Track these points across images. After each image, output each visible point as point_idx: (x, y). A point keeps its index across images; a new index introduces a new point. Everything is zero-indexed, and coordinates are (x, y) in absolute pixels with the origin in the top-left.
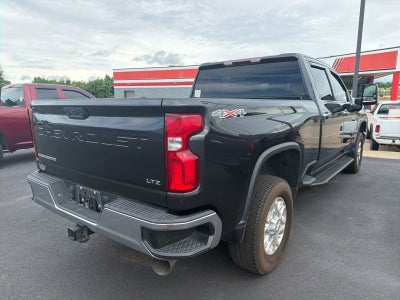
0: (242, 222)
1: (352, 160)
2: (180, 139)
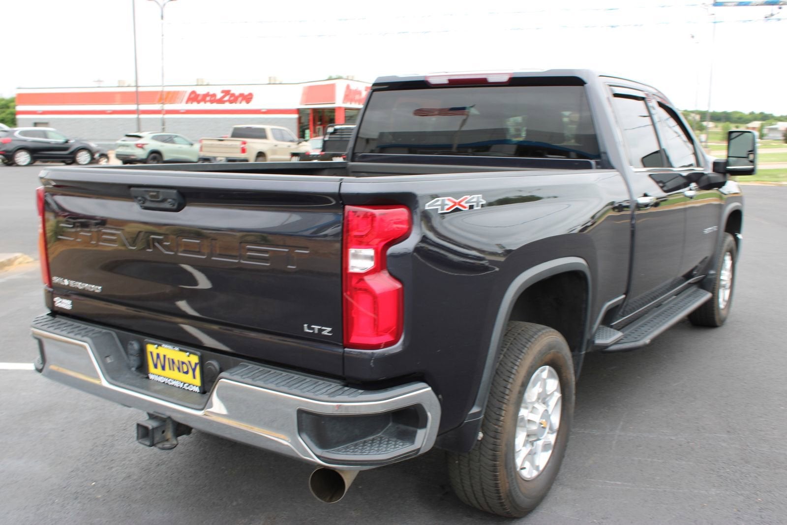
0: (475, 410)
1: (708, 295)
2: (371, 252)
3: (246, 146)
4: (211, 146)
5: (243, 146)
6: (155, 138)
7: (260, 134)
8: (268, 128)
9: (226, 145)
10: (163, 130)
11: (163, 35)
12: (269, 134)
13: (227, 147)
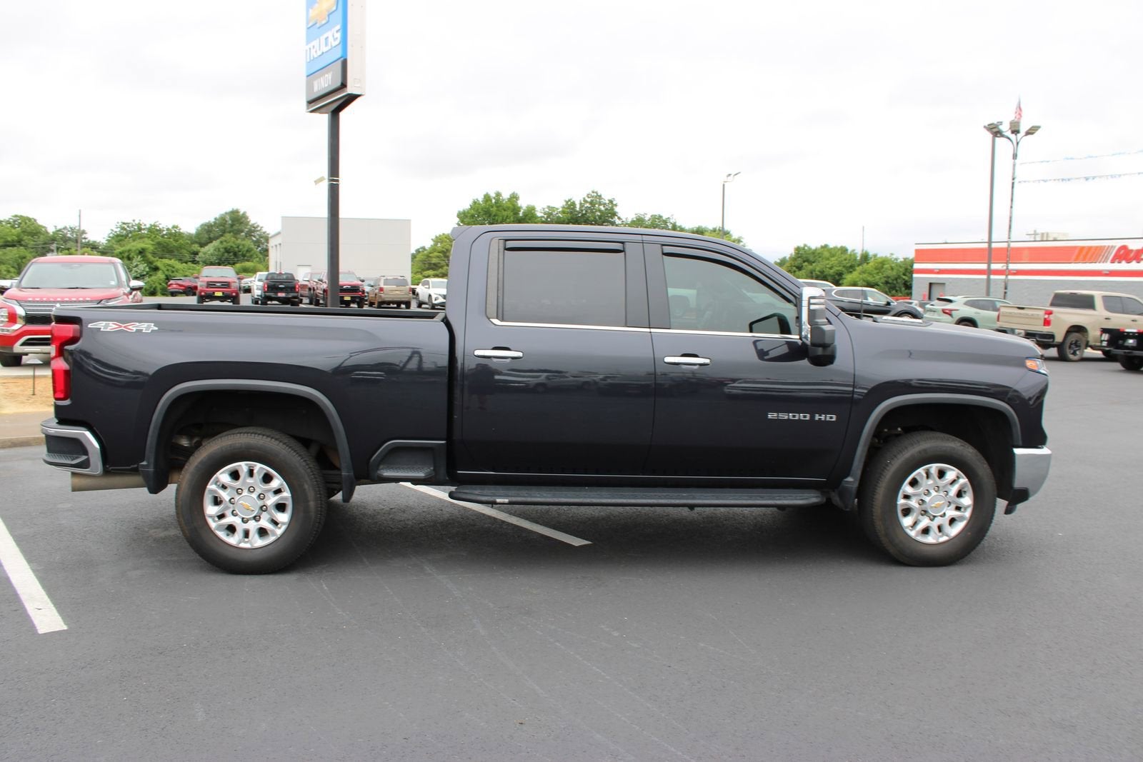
3: (1051, 317)
4: (1010, 315)
5: (1046, 316)
6: (968, 304)
7: (1087, 302)
8: (1098, 295)
9: (1027, 315)
10: (988, 294)
11: (1013, 179)
12: (1099, 303)
13: (1027, 316)
